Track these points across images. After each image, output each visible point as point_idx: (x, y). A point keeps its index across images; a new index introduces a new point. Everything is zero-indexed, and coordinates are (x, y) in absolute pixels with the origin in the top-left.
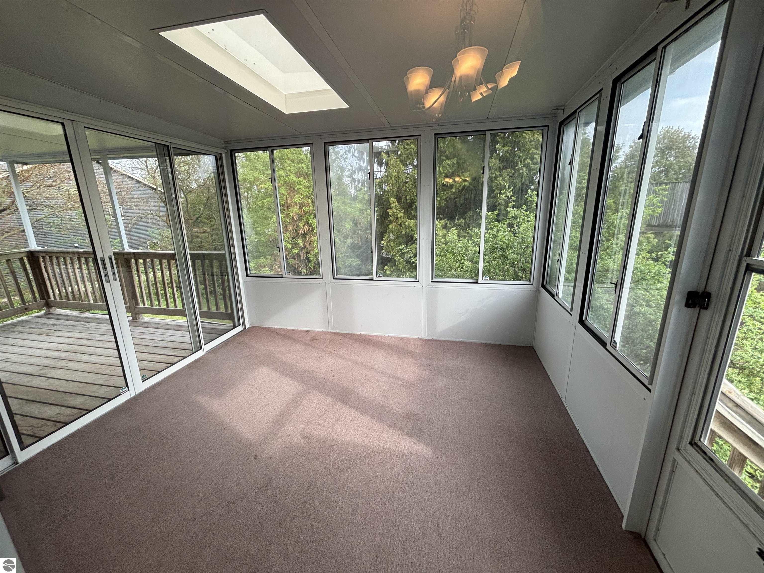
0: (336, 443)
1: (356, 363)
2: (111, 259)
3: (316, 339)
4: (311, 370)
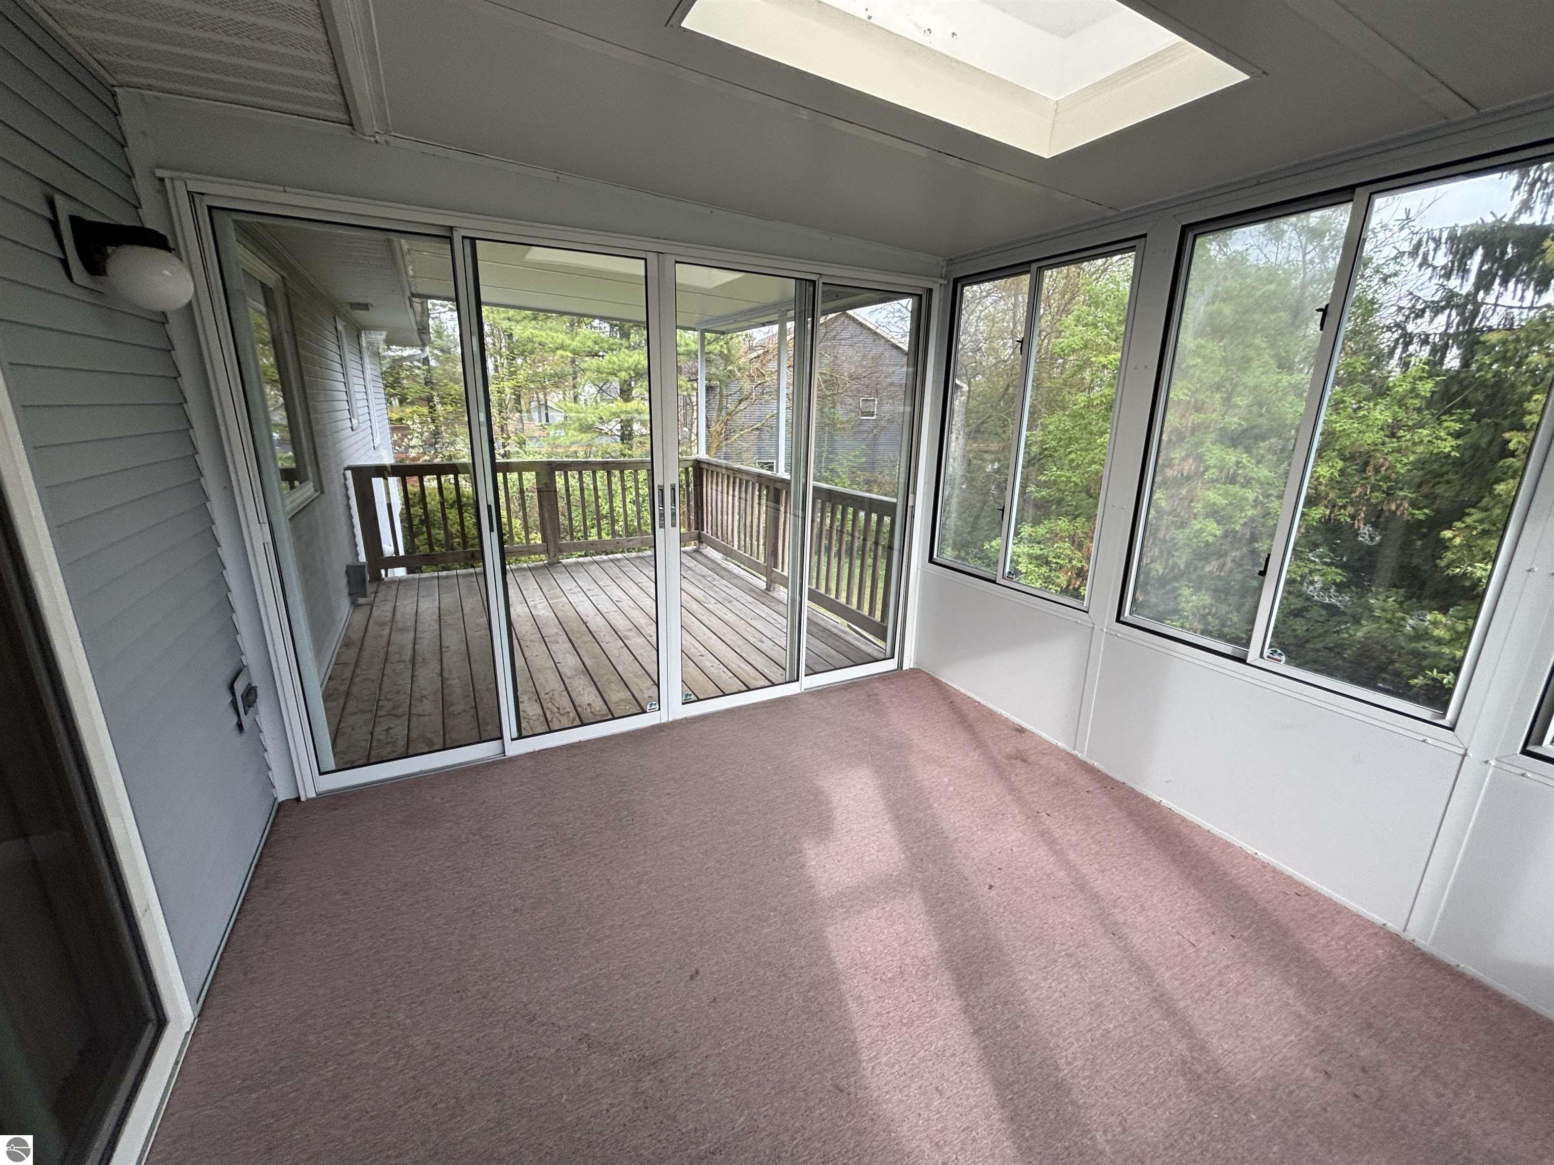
0: (852, 1090)
1: (1081, 885)
2: (673, 489)
3: (1025, 761)
4: (953, 836)
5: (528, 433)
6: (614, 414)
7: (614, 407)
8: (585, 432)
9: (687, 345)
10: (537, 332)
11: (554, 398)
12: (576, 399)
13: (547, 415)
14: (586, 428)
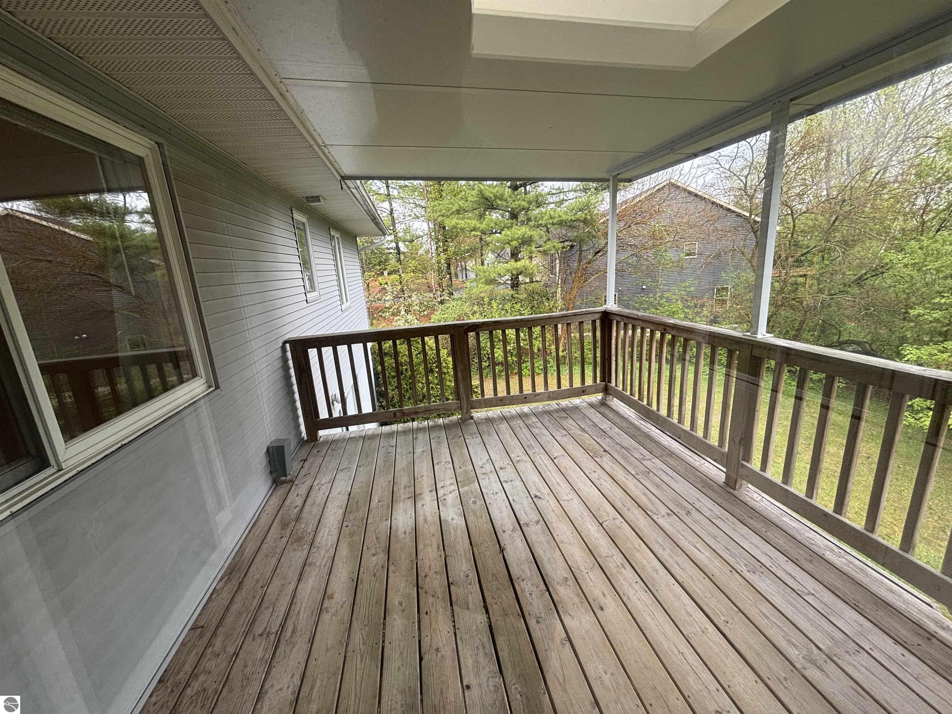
5: (454, 286)
6: (508, 271)
7: (508, 266)
8: (489, 284)
9: (560, 216)
10: (459, 222)
11: (470, 264)
12: (483, 264)
13: (466, 274)
14: (491, 282)
